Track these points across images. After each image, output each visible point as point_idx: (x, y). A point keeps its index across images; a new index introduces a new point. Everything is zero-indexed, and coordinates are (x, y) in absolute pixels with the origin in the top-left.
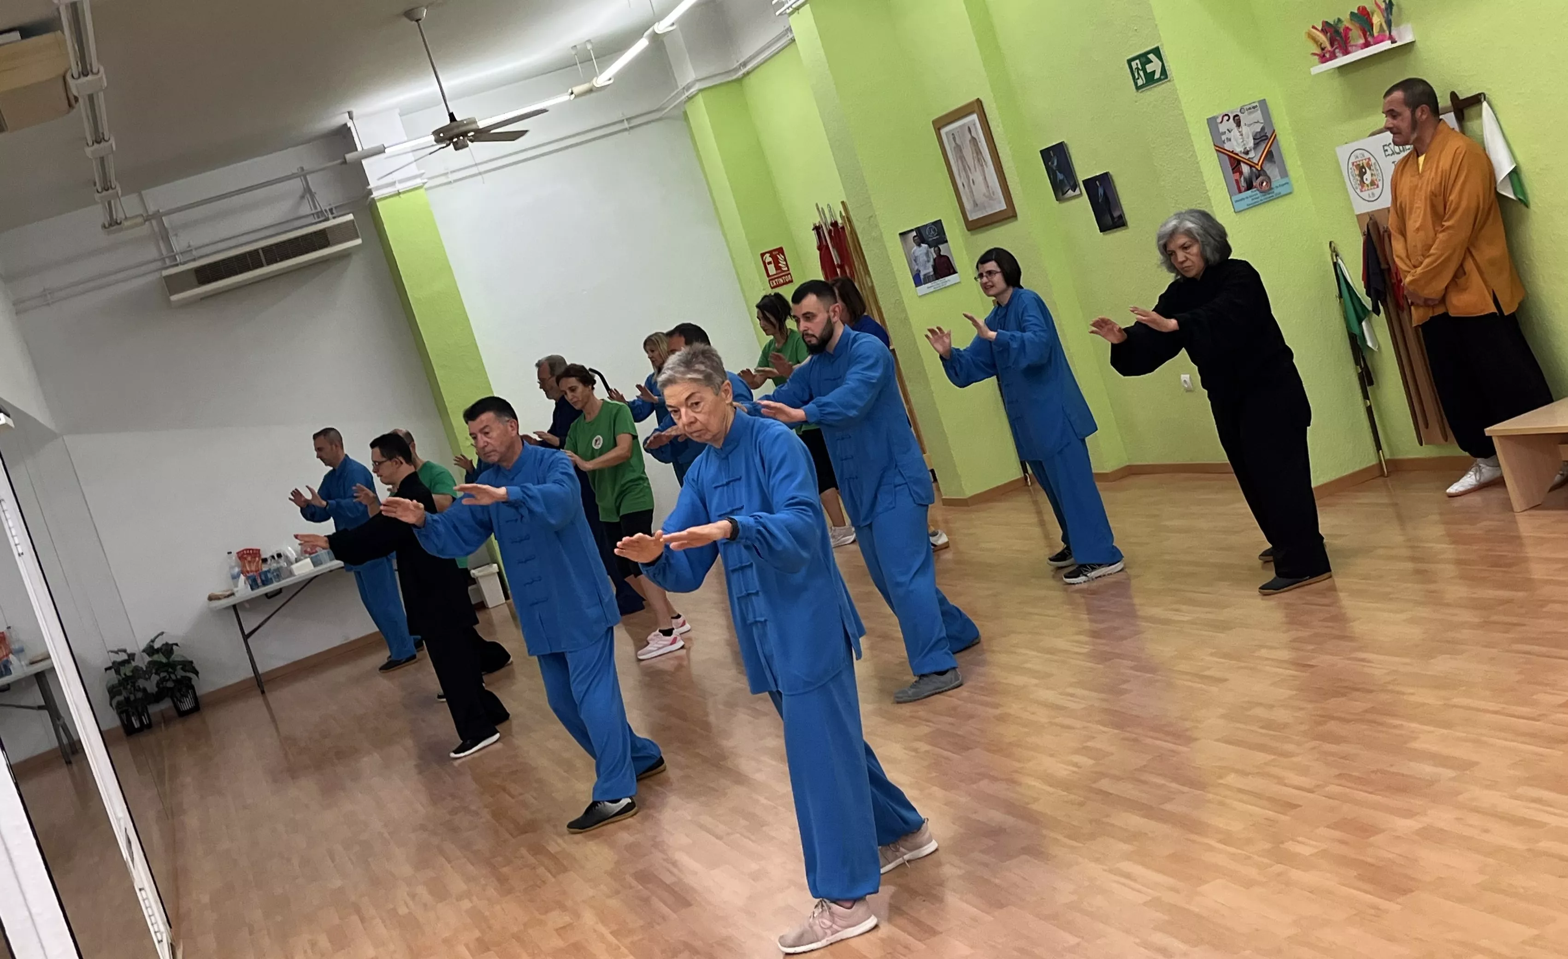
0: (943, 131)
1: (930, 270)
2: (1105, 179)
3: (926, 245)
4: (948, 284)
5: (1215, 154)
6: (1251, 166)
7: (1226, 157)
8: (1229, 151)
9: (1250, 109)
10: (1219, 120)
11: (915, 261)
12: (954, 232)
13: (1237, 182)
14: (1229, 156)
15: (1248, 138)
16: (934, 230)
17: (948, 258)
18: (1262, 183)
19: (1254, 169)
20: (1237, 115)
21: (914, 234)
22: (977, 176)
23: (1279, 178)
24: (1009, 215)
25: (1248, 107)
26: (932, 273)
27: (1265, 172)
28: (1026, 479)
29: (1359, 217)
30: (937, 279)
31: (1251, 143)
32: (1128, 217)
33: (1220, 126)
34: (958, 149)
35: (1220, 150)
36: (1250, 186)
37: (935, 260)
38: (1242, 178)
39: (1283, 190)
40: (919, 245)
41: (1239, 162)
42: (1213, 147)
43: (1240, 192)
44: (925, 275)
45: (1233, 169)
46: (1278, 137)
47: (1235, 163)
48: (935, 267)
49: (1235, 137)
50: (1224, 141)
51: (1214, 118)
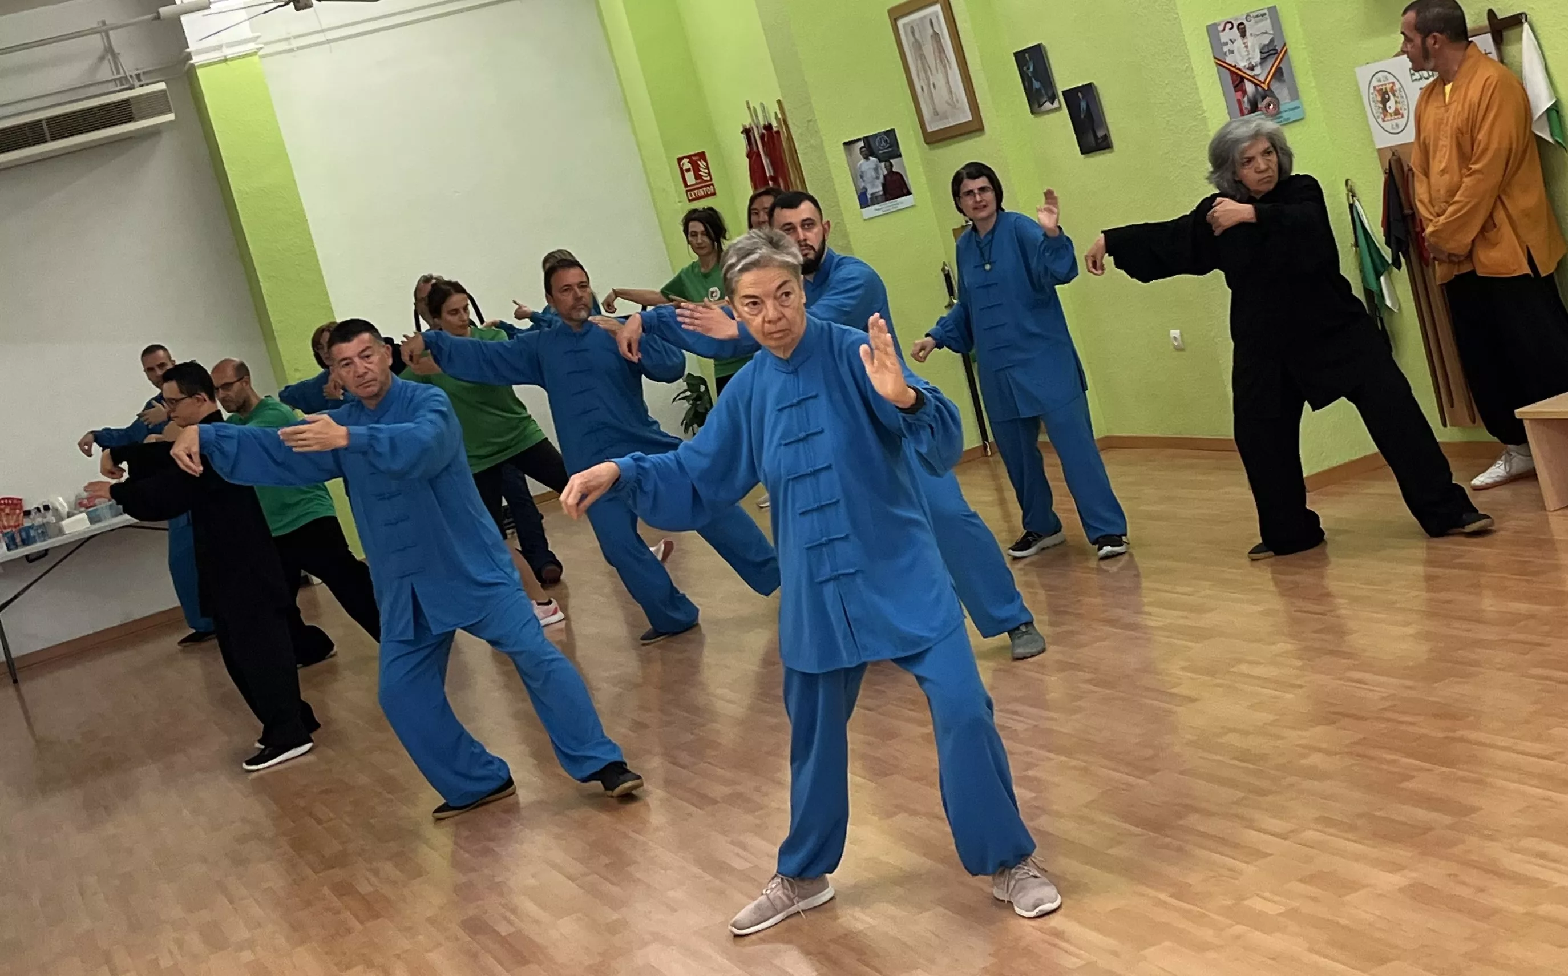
0: (901, 23)
1: (879, 189)
2: (1088, 90)
3: (876, 159)
4: (900, 207)
5: (1215, 69)
6: (1256, 85)
7: (1227, 72)
8: (1231, 65)
9: (1257, 16)
10: (1221, 28)
11: (862, 177)
12: (909, 143)
13: (1239, 102)
14: (1230, 71)
15: (1254, 51)
16: (886, 141)
17: (901, 176)
18: (1269, 105)
19: (1260, 88)
20: (1242, 24)
21: (862, 144)
22: (938, 79)
23: (1288, 101)
24: (974, 128)
25: (1255, 14)
26: (881, 193)
27: (1272, 92)
28: (985, 447)
29: (1380, 151)
30: (886, 201)
31: (1257, 58)
32: (1114, 138)
33: (1221, 34)
34: (918, 46)
35: (1221, 63)
36: (1254, 108)
37: (885, 177)
38: (1245, 100)
39: (1292, 115)
40: (866, 158)
41: (1242, 79)
42: (1212, 59)
44: (872, 194)
45: (1235, 87)
46: (1289, 50)
47: (1237, 80)
48: (884, 185)
49: (1239, 48)
50: (1225, 52)
51: (1216, 25)
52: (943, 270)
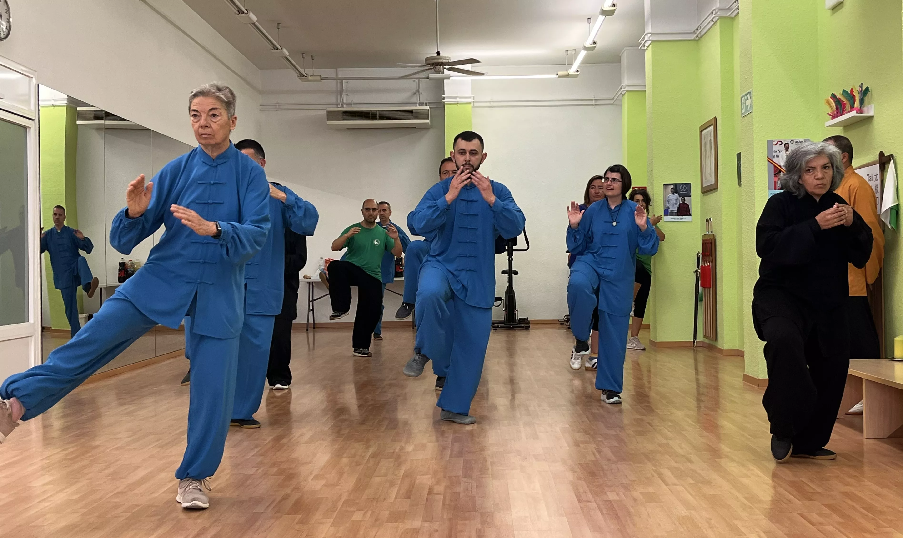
0: (703, 132)
1: (675, 209)
3: (677, 195)
4: (683, 220)
5: (767, 162)
8: (776, 163)
9: (797, 142)
10: (775, 143)
11: (668, 202)
12: (696, 191)
13: (775, 182)
14: (774, 166)
16: (685, 188)
17: (688, 205)
20: (788, 144)
21: (673, 186)
22: (708, 162)
24: (714, 188)
25: (796, 141)
26: (676, 211)
28: (694, 342)
30: (678, 215)
33: (774, 146)
34: (705, 145)
35: (770, 161)
36: (783, 188)
37: (680, 204)
38: (779, 182)
41: (780, 171)
42: (766, 159)
43: (775, 189)
44: (671, 211)
45: (775, 174)
47: (777, 171)
48: (679, 208)
49: (782, 156)
50: (774, 156)
51: (773, 141)
52: (698, 254)
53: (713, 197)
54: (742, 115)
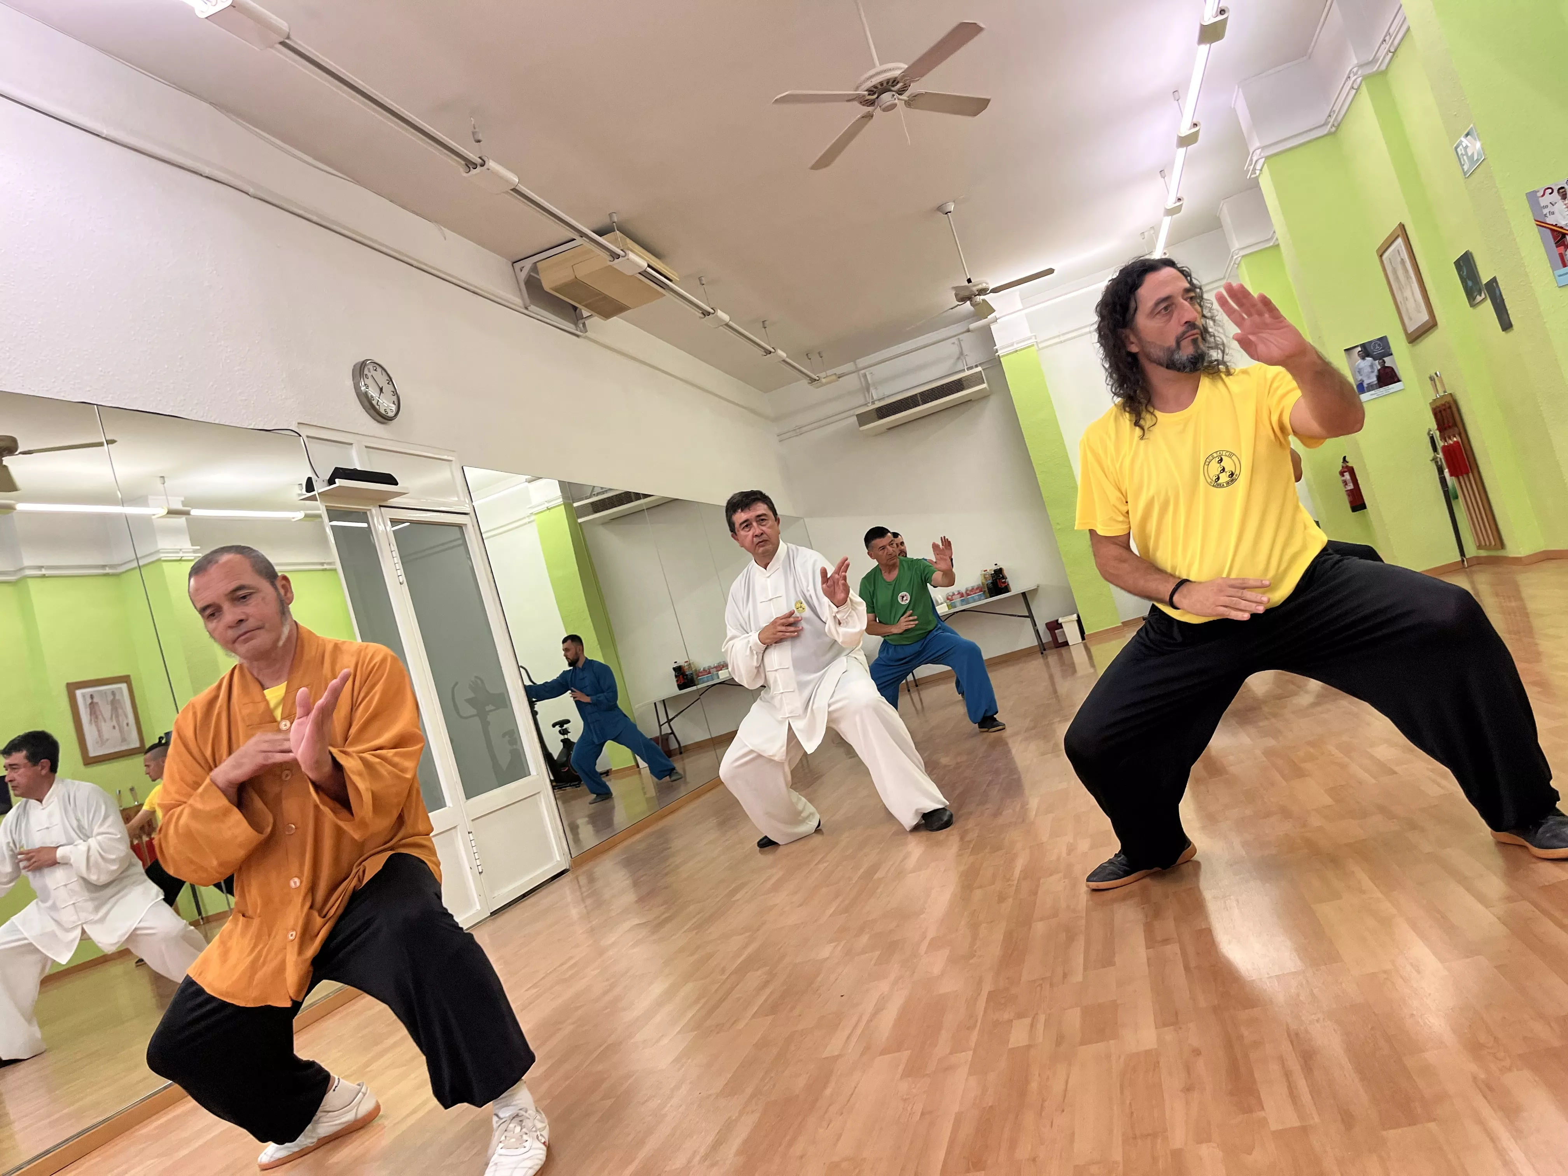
0: (1385, 257)
1: (1374, 380)
2: (1496, 282)
3: (1371, 359)
5: (1536, 228)
7: (1549, 231)
8: (1552, 225)
11: (1359, 372)
12: (1398, 345)
13: (1561, 256)
14: (1551, 230)
16: (1379, 345)
17: (1392, 368)
20: (1563, 188)
21: (1359, 349)
22: (1408, 293)
24: (1431, 325)
26: (1376, 382)
28: (1463, 561)
30: (1381, 387)
34: (1395, 271)
35: (1541, 224)
37: (1379, 370)
40: (1363, 358)
41: (1563, 235)
43: (1565, 266)
44: (1369, 384)
45: (1556, 243)
47: (1559, 236)
48: (1378, 377)
49: (1560, 210)
50: (1546, 215)
51: (1536, 192)
52: (1429, 434)
53: (1430, 341)
54: (1465, 175)
